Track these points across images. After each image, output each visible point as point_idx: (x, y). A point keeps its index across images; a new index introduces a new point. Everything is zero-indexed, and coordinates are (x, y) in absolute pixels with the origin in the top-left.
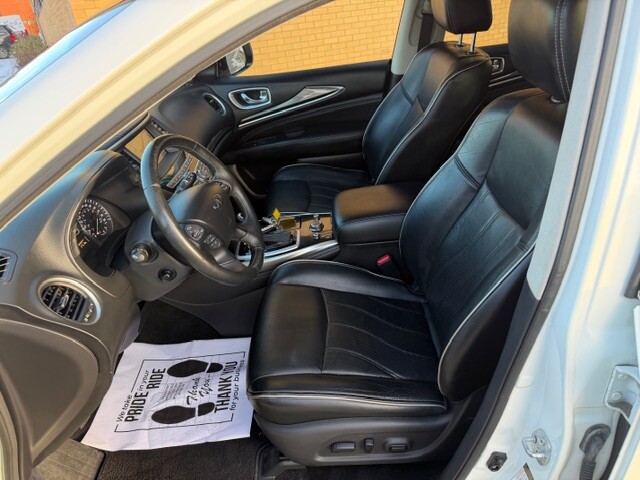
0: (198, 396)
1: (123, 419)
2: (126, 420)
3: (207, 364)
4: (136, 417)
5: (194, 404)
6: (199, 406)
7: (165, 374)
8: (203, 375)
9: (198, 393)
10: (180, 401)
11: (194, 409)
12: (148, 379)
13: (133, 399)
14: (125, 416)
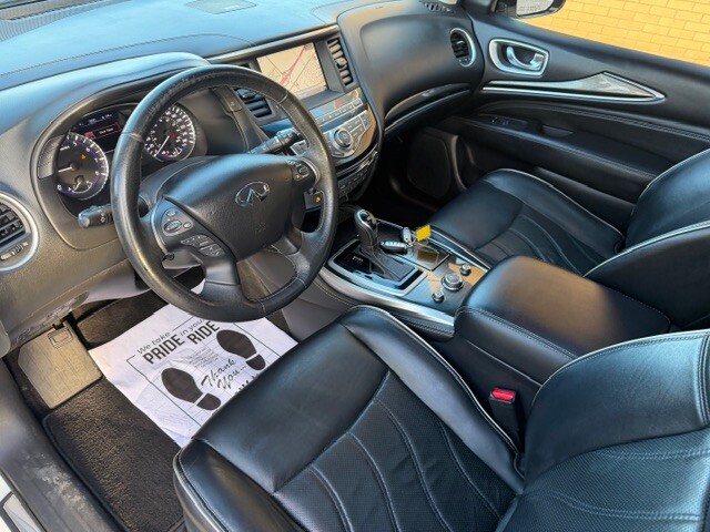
0: (215, 384)
1: (144, 353)
2: (145, 356)
3: (255, 352)
4: (155, 360)
5: (205, 390)
6: (208, 395)
7: (215, 334)
8: (240, 361)
9: (217, 380)
10: (197, 374)
11: (200, 394)
12: (196, 329)
13: (169, 338)
14: (148, 351)
